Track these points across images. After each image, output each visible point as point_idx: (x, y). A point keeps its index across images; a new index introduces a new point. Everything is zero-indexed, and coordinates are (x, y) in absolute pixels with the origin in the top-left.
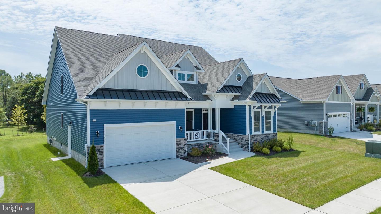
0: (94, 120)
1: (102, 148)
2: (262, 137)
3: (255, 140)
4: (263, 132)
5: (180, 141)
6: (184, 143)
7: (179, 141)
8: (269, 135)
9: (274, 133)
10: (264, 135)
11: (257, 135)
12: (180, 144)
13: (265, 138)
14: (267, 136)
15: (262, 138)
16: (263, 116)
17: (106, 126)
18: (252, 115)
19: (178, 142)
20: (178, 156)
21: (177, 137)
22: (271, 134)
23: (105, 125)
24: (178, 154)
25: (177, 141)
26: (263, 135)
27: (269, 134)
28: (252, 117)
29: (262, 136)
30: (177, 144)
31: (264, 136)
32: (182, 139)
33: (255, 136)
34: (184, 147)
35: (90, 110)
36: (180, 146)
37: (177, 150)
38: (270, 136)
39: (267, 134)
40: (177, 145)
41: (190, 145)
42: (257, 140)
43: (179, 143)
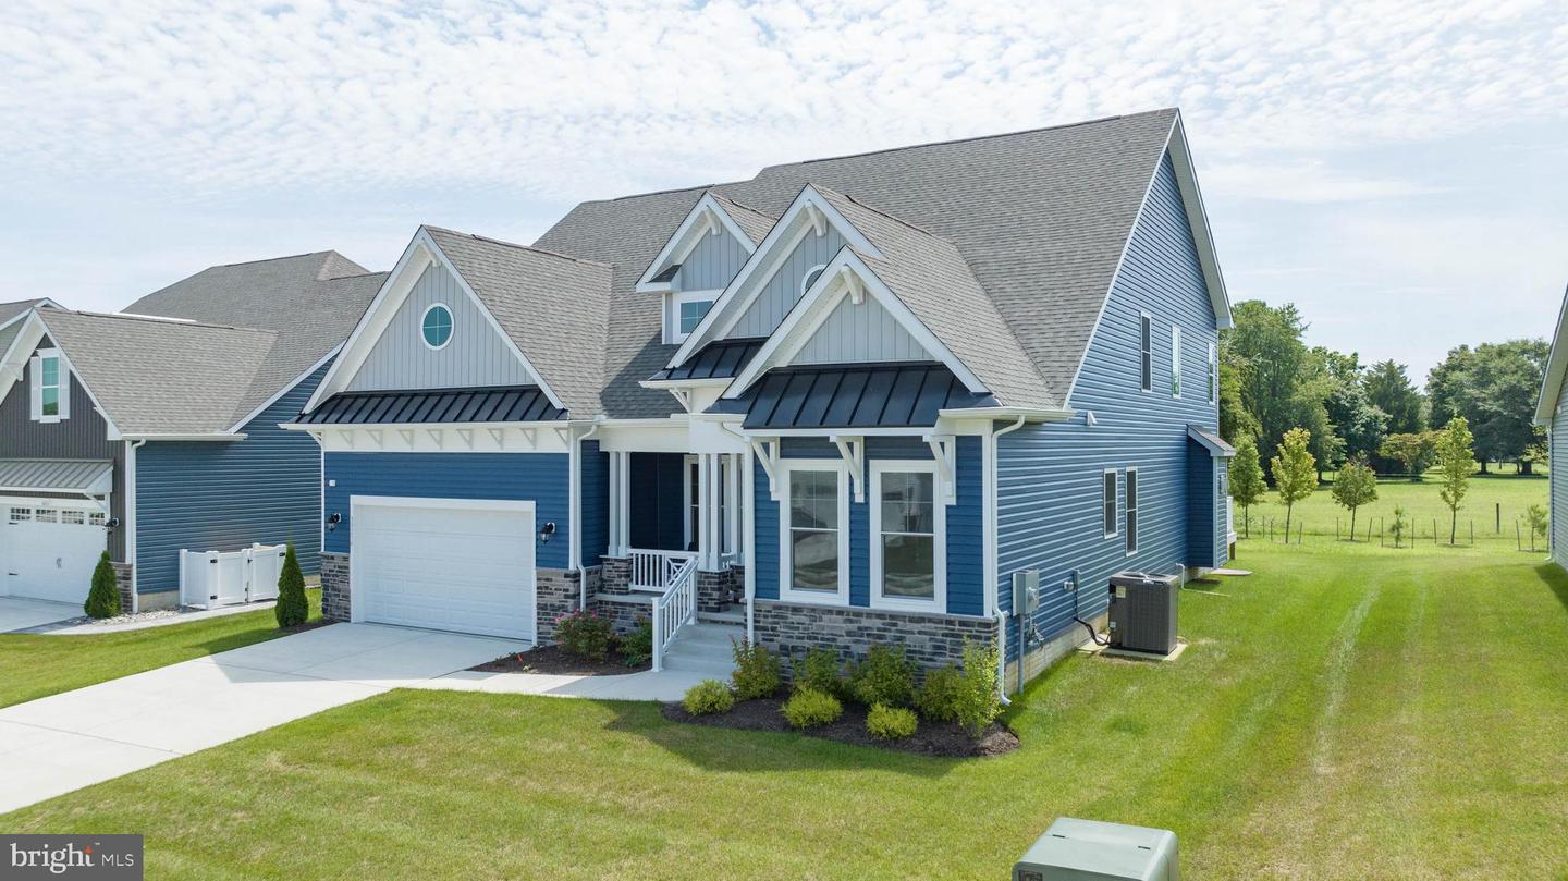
0: (332, 483)
1: (345, 564)
2: (853, 627)
3: (796, 633)
4: (859, 592)
5: (551, 580)
6: (565, 590)
7: (547, 580)
8: (917, 627)
9: (954, 616)
10: (869, 615)
11: (816, 612)
12: (548, 593)
13: (880, 637)
14: (895, 625)
15: (849, 633)
16: (859, 499)
17: (355, 500)
18: (781, 492)
19: (543, 583)
20: (545, 638)
21: (539, 563)
22: (930, 620)
23: (352, 497)
24: (544, 628)
25: (538, 580)
26: (859, 614)
27: (920, 619)
28: (778, 502)
29: (851, 621)
30: (538, 588)
31: (865, 622)
32: (558, 575)
33: (796, 609)
34: (563, 606)
35: (326, 453)
36: (548, 600)
37: (538, 613)
38: (920, 632)
39: (892, 617)
40: (538, 593)
41: (632, 605)
42: (809, 638)
43: (546, 588)
